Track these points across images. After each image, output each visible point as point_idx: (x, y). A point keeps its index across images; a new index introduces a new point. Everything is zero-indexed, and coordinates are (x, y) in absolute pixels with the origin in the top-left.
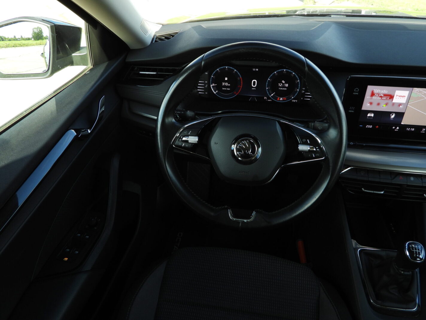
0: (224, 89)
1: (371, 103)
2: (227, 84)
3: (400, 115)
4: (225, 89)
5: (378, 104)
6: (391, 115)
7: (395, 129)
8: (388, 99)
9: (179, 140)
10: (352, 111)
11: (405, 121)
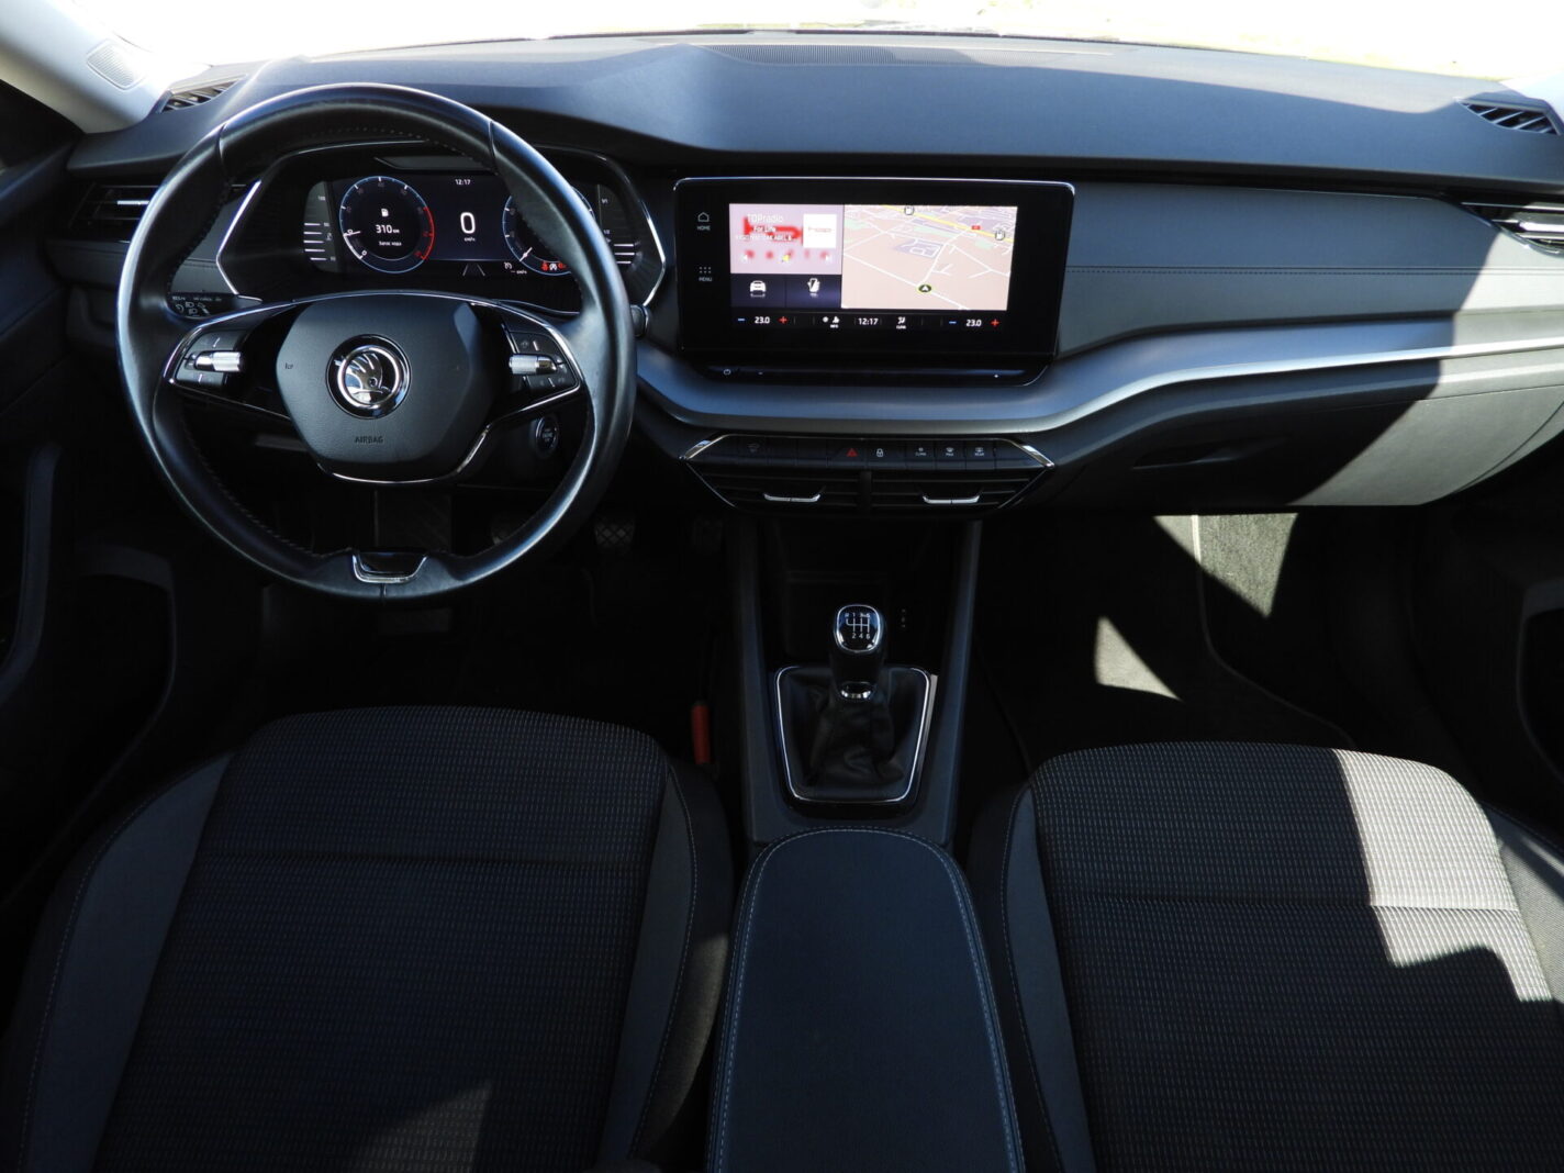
0: (383, 244)
1: (750, 254)
2: (389, 229)
3: (832, 282)
4: (388, 244)
5: (770, 255)
6: (809, 284)
7: (830, 322)
8: (790, 238)
9: (186, 364)
10: (708, 279)
11: (849, 301)
